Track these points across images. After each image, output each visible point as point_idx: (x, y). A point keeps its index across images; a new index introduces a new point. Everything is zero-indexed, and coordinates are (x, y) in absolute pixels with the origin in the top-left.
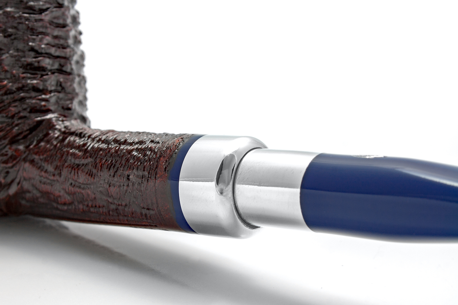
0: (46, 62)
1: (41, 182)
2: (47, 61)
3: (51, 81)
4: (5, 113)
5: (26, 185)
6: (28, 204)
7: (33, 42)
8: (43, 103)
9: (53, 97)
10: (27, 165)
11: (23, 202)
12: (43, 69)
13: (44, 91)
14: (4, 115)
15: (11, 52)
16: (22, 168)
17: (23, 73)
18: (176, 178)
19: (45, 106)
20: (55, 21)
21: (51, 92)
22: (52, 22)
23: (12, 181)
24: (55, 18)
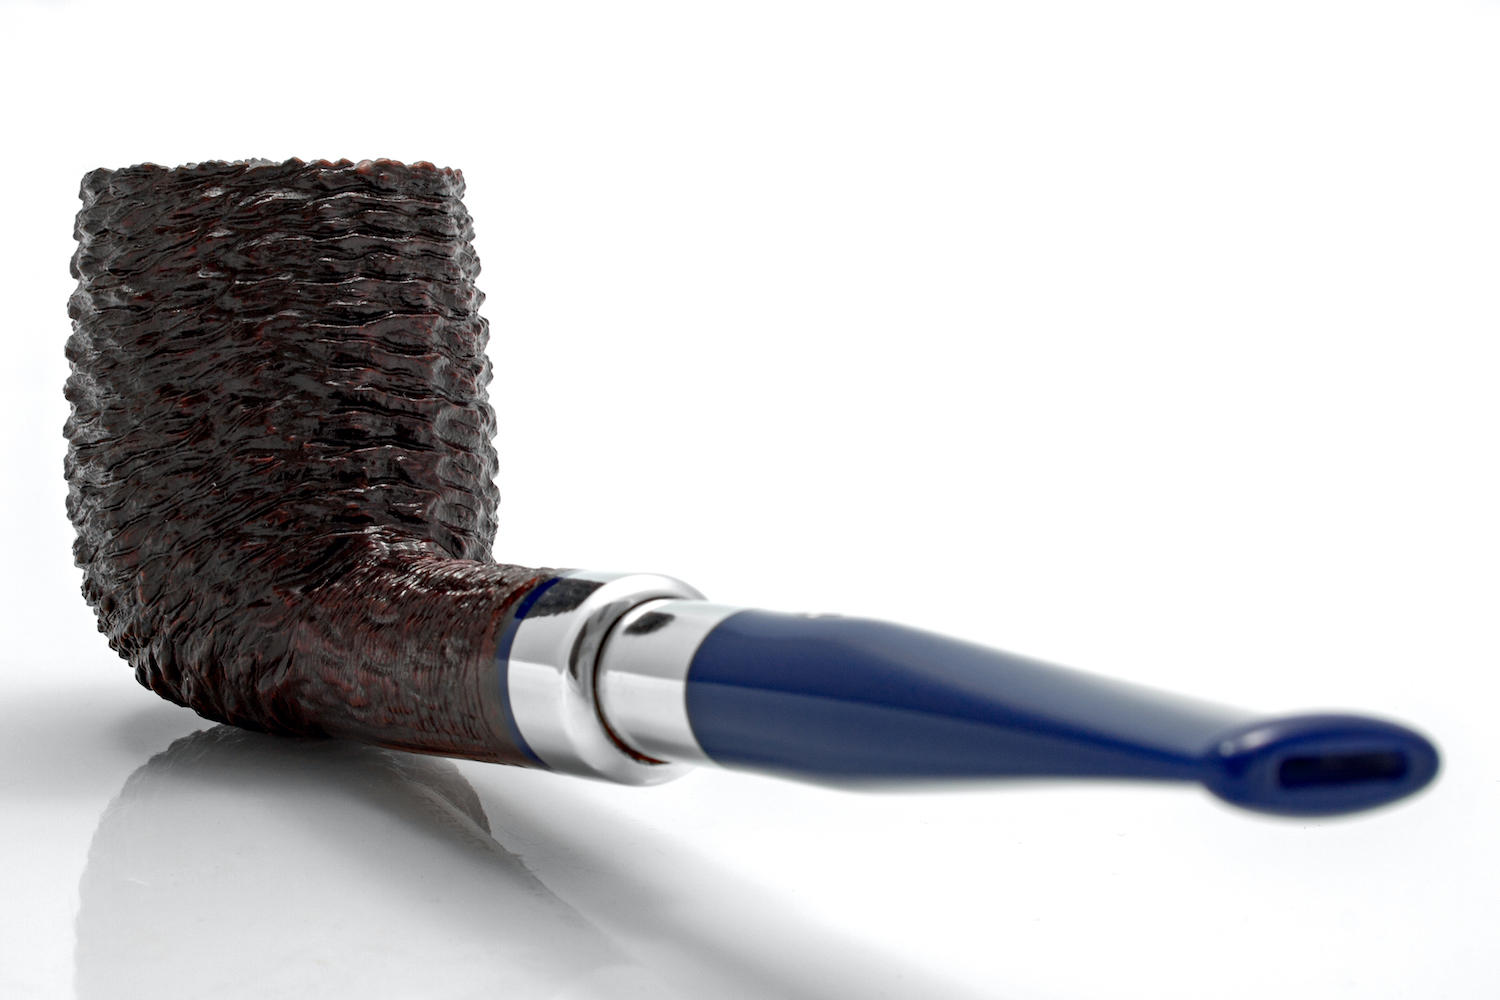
0: (366, 422)
1: (323, 661)
2: (368, 419)
3: (375, 459)
4: (268, 519)
5: (303, 667)
6: (311, 708)
7: (335, 380)
8: (352, 503)
9: (375, 493)
10: (303, 627)
11: (304, 703)
12: (361, 435)
13: (358, 478)
14: (267, 523)
15: (289, 397)
16: (295, 632)
17: (313, 441)
18: (504, 654)
19: (355, 509)
20: (394, 339)
21: (373, 481)
22: (385, 340)
23: (278, 661)
24: (392, 333)
